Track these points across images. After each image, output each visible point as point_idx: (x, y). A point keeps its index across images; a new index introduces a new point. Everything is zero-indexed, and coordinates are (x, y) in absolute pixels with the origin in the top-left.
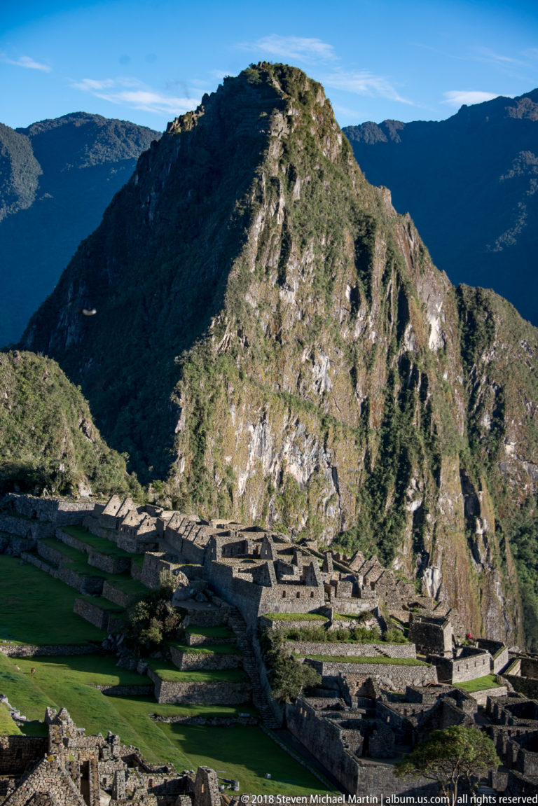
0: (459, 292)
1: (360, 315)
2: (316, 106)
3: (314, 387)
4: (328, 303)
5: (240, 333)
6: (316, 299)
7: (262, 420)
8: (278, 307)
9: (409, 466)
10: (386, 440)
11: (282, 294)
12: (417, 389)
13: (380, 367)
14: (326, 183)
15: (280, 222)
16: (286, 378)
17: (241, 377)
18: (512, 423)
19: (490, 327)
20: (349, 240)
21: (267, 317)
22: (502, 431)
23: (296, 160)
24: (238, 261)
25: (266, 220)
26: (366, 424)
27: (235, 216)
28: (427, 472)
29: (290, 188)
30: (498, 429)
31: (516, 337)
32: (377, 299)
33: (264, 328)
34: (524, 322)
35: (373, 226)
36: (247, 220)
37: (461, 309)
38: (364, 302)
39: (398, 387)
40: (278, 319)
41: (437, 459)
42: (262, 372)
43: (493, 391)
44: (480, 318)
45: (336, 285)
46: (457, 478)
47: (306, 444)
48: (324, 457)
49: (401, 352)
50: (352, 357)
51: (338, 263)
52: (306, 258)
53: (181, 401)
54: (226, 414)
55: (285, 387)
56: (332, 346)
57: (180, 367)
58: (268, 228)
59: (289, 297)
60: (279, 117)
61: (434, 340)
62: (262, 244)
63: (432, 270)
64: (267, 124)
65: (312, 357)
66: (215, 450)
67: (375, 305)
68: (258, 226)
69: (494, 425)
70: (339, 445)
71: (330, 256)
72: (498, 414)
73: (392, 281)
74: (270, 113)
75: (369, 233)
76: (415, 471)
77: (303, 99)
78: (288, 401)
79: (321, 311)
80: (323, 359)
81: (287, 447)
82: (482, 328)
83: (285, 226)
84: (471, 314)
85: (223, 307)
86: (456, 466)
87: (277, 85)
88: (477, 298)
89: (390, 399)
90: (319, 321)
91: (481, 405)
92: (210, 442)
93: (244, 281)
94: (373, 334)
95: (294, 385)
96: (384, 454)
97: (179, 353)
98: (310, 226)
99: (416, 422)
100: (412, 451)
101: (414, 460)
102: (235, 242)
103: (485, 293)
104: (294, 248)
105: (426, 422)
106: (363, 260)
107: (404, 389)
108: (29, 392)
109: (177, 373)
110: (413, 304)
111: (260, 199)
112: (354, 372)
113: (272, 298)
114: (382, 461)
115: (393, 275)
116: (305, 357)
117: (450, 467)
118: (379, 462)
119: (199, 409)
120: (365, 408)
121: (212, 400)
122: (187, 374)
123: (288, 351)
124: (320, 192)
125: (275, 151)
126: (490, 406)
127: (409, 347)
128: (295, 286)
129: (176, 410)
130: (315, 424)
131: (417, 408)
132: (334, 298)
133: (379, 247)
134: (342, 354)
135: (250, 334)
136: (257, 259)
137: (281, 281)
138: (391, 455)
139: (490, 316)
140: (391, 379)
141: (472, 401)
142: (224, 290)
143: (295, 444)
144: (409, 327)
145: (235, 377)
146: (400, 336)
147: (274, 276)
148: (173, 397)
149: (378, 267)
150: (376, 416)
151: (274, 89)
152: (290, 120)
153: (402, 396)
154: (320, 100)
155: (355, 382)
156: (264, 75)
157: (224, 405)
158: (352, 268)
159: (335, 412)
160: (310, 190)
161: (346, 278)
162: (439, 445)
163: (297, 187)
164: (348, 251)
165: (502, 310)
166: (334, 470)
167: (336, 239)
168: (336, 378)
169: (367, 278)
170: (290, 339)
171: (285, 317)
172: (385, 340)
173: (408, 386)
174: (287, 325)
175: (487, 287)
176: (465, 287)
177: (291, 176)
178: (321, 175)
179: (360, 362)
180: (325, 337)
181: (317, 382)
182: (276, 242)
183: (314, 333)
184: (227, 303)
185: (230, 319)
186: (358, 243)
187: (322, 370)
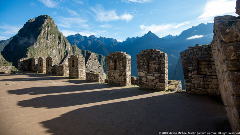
0: (72, 45)
4: (55, 43)
5: (40, 45)
6: (53, 42)
8: (47, 43)
11: (47, 41)
13: (63, 51)
14: (54, 29)
15: (46, 31)
16: (49, 52)
17: (40, 52)
19: (76, 49)
21: (45, 44)
23: (49, 25)
24: (39, 35)
25: (44, 31)
27: (39, 30)
34: (79, 49)
36: (41, 30)
38: (60, 43)
42: (44, 51)
44: (74, 48)
45: (56, 41)
49: (66, 50)
50: (59, 50)
52: (51, 37)
53: (28, 55)
55: (48, 54)
56: (56, 49)
59: (49, 42)
60: (46, 20)
61: (69, 49)
62: (44, 34)
63: (69, 43)
64: (44, 20)
67: (62, 44)
68: (43, 31)
71: (55, 37)
73: (64, 41)
74: (45, 19)
77: (50, 19)
79: (54, 44)
83: (47, 32)
87: (46, 17)
90: (53, 45)
93: (41, 38)
97: (28, 47)
98: (51, 33)
102: (39, 33)
103: (75, 46)
104: (49, 35)
106: (60, 38)
109: (27, 50)
110: (67, 44)
111: (43, 28)
112: (59, 52)
113: (46, 41)
116: (52, 50)
120: (61, 57)
121: (34, 55)
122: (29, 51)
123: (49, 49)
125: (45, 23)
127: (67, 49)
128: (49, 40)
134: (57, 50)
135: (42, 46)
136: (43, 36)
137: (47, 39)
140: (65, 53)
142: (37, 39)
144: (66, 47)
145: (39, 52)
146: (65, 48)
147: (46, 39)
149: (62, 40)
151: (45, 17)
152: (48, 20)
157: (37, 56)
158: (58, 40)
160: (51, 29)
163: (49, 28)
164: (57, 37)
165: (77, 48)
167: (55, 35)
168: (57, 53)
169: (60, 41)
170: (49, 47)
171: (48, 44)
172: (63, 49)
174: (48, 45)
177: (48, 27)
178: (53, 28)
179: (60, 51)
180: (55, 47)
181: (54, 53)
182: (46, 34)
183: (53, 47)
184: (37, 41)
185: (38, 43)
186: (59, 36)
187: (54, 51)
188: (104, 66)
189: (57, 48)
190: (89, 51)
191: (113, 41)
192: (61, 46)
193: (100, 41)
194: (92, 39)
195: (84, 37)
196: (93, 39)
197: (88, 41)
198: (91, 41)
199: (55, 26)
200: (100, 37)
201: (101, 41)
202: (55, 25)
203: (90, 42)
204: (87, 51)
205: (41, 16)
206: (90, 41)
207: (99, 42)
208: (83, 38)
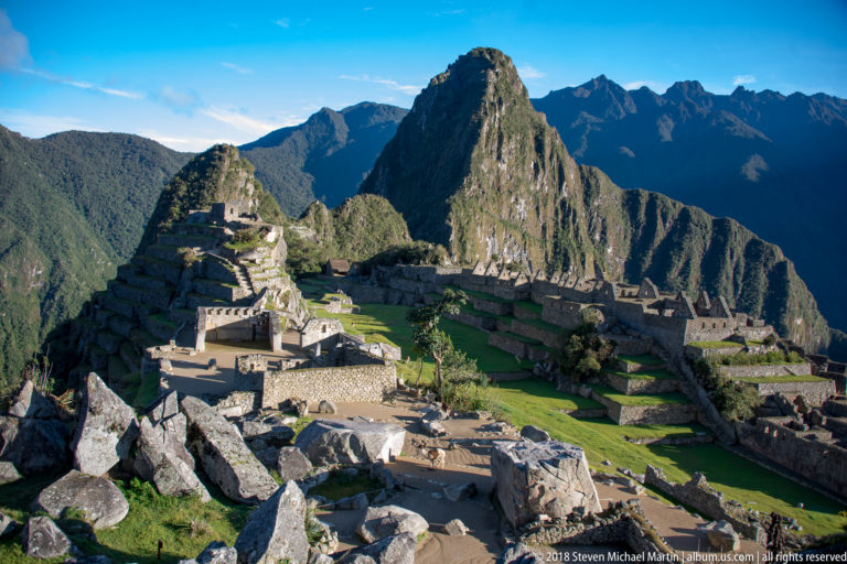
0: (581, 169)
1: (540, 177)
2: (509, 69)
3: (518, 217)
4: (523, 170)
5: (480, 186)
6: (517, 168)
7: (493, 235)
8: (498, 172)
9: (569, 259)
10: (556, 245)
11: (500, 165)
12: (571, 217)
13: (550, 205)
14: (518, 107)
15: (497, 126)
16: (504, 212)
17: (482, 210)
18: (610, 237)
19: (598, 187)
20: (531, 137)
21: (492, 178)
22: (606, 242)
23: (502, 94)
24: (476, 147)
25: (489, 125)
26: (544, 236)
27: (473, 123)
28: (578, 262)
29: (500, 109)
30: (604, 240)
31: (610, 192)
32: (548, 168)
33: (491, 184)
34: (613, 185)
35: (544, 129)
36: (480, 125)
37: (582, 178)
38: (541, 170)
39: (560, 217)
40: (498, 179)
41: (583, 255)
42: (492, 208)
43: (600, 220)
44: (592, 182)
45: (527, 161)
46: (593, 266)
47: (515, 248)
48: (525, 255)
49: (561, 198)
50: (536, 200)
51: (527, 149)
52: (510, 146)
53: (452, 224)
54: (475, 231)
55: (503, 217)
56: (526, 195)
57: (449, 205)
58: (490, 129)
59: (503, 167)
60: (491, 72)
62: (488, 137)
64: (485, 76)
65: (517, 200)
66: (471, 251)
67: (547, 171)
68: (485, 128)
69: (601, 238)
70: (532, 249)
71: (523, 146)
72: (603, 232)
73: (555, 159)
74: (486, 69)
75: (542, 133)
76: (572, 262)
77: (502, 64)
78: (506, 224)
79: (520, 175)
80: (522, 201)
81: (505, 250)
82: (594, 187)
83: (499, 128)
84: (587, 180)
85: (470, 172)
86: (592, 259)
87: (488, 57)
88: (590, 172)
89: (557, 223)
90: (519, 180)
91: (595, 228)
92: (469, 247)
93: (481, 158)
94: (546, 188)
95: (507, 215)
96: (555, 253)
97: (448, 197)
98: (512, 129)
99: (571, 235)
100: (570, 251)
101: (571, 255)
102: (474, 137)
103: (595, 169)
104: (505, 140)
105: (576, 236)
106: (539, 148)
107: (564, 217)
108: (375, 217)
109: (448, 209)
110: (566, 171)
111: (486, 113)
112: (537, 209)
113: (494, 167)
114: (554, 257)
115: (555, 156)
116: (513, 200)
117: (590, 259)
118: (553, 258)
119: (461, 228)
120: (544, 228)
121: (468, 223)
122: (454, 209)
123: (504, 197)
124: (515, 112)
125: (491, 89)
126: (599, 229)
127: (566, 195)
128: (506, 161)
129: (449, 229)
130: (519, 237)
131: (571, 228)
132: (526, 168)
133: (547, 140)
134: (531, 199)
135: (485, 187)
136: (486, 146)
137: (499, 158)
138: (559, 253)
139: (597, 182)
140: (556, 212)
141: (590, 226)
142: (470, 163)
143: (509, 248)
144: (565, 184)
145: (479, 211)
146: (560, 189)
147: (495, 156)
148: (447, 221)
150: (550, 232)
151: (487, 60)
152: (497, 74)
153: (563, 222)
154: (510, 65)
155: (538, 214)
156: (481, 53)
157: (474, 226)
158: (534, 152)
159: (529, 231)
160: (510, 110)
161: (532, 157)
162: (584, 247)
163: (503, 108)
164: (531, 143)
165: (603, 178)
166: (530, 263)
167: (525, 136)
168: (529, 212)
169: (542, 157)
170: (505, 189)
171: (502, 178)
172: (553, 191)
173: (566, 216)
174: (503, 182)
175: (595, 165)
176: (583, 166)
177: (500, 103)
178: (515, 103)
179: (541, 203)
180: (523, 189)
181: (520, 214)
182: (496, 136)
183: (517, 187)
184: (472, 170)
185: (474, 179)
186: (536, 138)
187: (521, 207)
188: (741, 285)
189: (528, 191)
190: (660, 195)
191: (826, 111)
192: (545, 183)
193: (731, 117)
194: (682, 107)
195: (633, 93)
196: (687, 104)
197: (659, 122)
198: (676, 116)
199: (520, 92)
200: (740, 89)
201: (741, 115)
202: (518, 86)
203: (666, 129)
204: (651, 195)
205: (470, 54)
206: (671, 123)
207: (730, 123)
208: (628, 101)
